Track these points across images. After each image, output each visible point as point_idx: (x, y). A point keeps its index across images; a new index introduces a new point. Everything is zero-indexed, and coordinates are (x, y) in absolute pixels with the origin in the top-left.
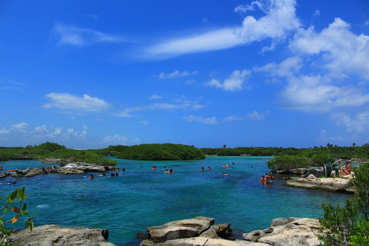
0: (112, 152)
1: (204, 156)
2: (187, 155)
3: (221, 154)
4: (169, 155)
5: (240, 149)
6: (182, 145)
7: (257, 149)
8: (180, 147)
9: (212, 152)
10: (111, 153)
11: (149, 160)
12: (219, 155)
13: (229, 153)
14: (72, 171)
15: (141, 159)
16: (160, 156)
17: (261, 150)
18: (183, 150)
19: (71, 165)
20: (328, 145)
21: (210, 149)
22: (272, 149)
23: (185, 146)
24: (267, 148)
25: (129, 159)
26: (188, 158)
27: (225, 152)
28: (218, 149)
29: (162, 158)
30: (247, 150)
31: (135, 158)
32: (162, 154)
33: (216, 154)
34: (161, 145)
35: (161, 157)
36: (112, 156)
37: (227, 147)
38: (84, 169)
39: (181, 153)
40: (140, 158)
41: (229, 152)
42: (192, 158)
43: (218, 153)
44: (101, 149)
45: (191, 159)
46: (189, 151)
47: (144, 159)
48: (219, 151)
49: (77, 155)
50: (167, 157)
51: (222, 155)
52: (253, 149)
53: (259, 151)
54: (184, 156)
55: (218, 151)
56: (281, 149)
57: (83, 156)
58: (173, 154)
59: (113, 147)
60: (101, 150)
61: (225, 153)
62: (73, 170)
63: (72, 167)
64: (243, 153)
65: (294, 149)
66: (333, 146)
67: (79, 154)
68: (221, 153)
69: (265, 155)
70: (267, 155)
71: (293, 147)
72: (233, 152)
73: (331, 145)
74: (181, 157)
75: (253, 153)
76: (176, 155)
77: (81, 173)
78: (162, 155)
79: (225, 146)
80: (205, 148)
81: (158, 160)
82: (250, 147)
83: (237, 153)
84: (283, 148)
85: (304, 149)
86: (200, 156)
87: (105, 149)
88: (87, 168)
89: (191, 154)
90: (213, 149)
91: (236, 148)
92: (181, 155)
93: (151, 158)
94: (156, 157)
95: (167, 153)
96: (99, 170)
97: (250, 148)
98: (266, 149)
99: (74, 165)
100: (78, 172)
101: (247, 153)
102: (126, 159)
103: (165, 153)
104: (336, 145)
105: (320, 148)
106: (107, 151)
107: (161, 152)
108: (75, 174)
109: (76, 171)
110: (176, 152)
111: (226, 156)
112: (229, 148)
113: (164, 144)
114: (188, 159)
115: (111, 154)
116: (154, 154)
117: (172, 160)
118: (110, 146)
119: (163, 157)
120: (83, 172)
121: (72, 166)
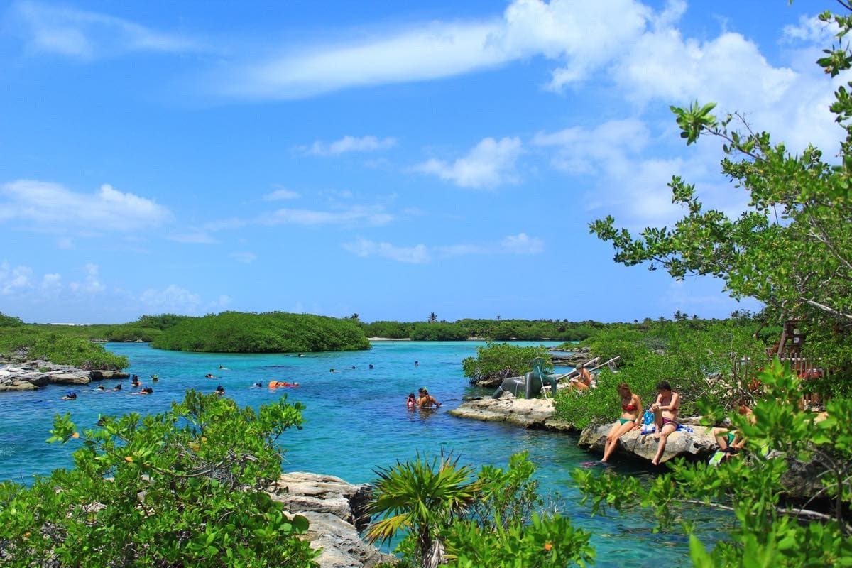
0: (147, 331)
1: (365, 343)
2: (322, 340)
3: (419, 336)
4: (278, 339)
5: (468, 323)
6: (312, 315)
7: (508, 323)
8: (307, 320)
9: (398, 331)
10: (145, 334)
11: (228, 352)
12: (415, 339)
13: (441, 334)
14: (6, 384)
15: (209, 350)
16: (254, 343)
17: (518, 326)
18: (313, 327)
19: (8, 370)
20: (677, 315)
21: (395, 324)
22: (545, 324)
23: (320, 318)
24: (535, 321)
25: (180, 350)
26: (326, 347)
27: (430, 330)
28: (414, 325)
29: (259, 347)
30: (483, 327)
31: (196, 348)
32: (260, 339)
33: (408, 337)
34: (261, 315)
35: (256, 346)
36: (146, 341)
37: (439, 319)
38: (38, 378)
39: (309, 335)
40: (206, 349)
41: (440, 330)
42: (334, 347)
43: (412, 335)
44: (120, 323)
45: (333, 351)
46: (328, 330)
47: (216, 351)
48: (416, 329)
49: (37, 345)
50: (271, 346)
51: (422, 339)
52: (498, 323)
53: (513, 330)
54: (315, 342)
55: (414, 329)
56: (566, 325)
57: (50, 346)
58: (287, 337)
59: (151, 319)
60: (121, 326)
61: (430, 333)
62: (9, 381)
63: (8, 373)
64: (474, 334)
65: (597, 324)
66: (690, 318)
67: (41, 342)
68: (420, 333)
69: (525, 339)
70: (531, 340)
71: (594, 321)
72: (450, 330)
73: (685, 315)
74: (307, 346)
75: (499, 334)
76: (294, 341)
77: (27, 389)
78: (260, 342)
79: (433, 316)
80: (382, 322)
81: (250, 352)
82: (495, 319)
83: (458, 335)
84: (570, 321)
85: (618, 324)
86: (356, 342)
87: (131, 325)
88: (44, 376)
89: (333, 339)
90: (400, 324)
91: (459, 320)
92: (309, 339)
93: (233, 349)
94: (246, 346)
95: (273, 335)
96: (75, 381)
97: (492, 321)
98: (528, 324)
99: (14, 369)
100: (18, 387)
101: (482, 333)
102: (174, 350)
103: (267, 336)
104: (695, 316)
105: (657, 323)
106: (134, 329)
107: (257, 334)
108: (11, 390)
109: (16, 383)
110: (296, 334)
111: (433, 340)
112: (443, 322)
113: (269, 314)
114: (326, 350)
115: (144, 336)
116: (240, 339)
117: (283, 352)
118: (144, 316)
119: (263, 344)
120: (31, 386)
121: (11, 371)
